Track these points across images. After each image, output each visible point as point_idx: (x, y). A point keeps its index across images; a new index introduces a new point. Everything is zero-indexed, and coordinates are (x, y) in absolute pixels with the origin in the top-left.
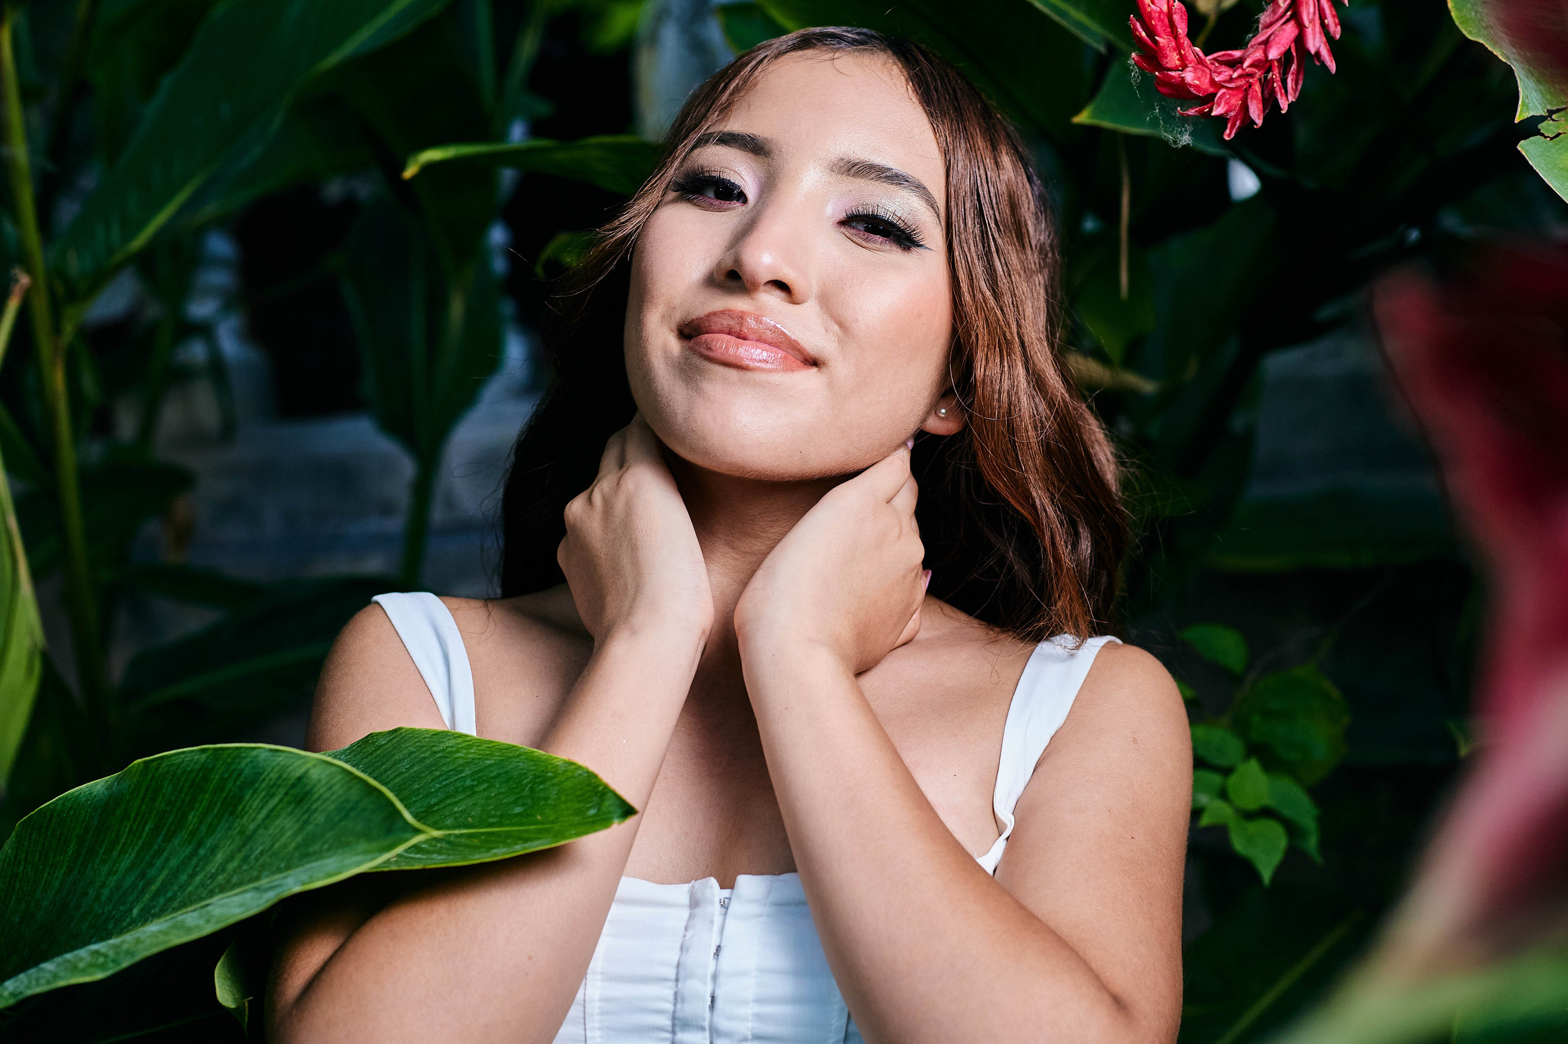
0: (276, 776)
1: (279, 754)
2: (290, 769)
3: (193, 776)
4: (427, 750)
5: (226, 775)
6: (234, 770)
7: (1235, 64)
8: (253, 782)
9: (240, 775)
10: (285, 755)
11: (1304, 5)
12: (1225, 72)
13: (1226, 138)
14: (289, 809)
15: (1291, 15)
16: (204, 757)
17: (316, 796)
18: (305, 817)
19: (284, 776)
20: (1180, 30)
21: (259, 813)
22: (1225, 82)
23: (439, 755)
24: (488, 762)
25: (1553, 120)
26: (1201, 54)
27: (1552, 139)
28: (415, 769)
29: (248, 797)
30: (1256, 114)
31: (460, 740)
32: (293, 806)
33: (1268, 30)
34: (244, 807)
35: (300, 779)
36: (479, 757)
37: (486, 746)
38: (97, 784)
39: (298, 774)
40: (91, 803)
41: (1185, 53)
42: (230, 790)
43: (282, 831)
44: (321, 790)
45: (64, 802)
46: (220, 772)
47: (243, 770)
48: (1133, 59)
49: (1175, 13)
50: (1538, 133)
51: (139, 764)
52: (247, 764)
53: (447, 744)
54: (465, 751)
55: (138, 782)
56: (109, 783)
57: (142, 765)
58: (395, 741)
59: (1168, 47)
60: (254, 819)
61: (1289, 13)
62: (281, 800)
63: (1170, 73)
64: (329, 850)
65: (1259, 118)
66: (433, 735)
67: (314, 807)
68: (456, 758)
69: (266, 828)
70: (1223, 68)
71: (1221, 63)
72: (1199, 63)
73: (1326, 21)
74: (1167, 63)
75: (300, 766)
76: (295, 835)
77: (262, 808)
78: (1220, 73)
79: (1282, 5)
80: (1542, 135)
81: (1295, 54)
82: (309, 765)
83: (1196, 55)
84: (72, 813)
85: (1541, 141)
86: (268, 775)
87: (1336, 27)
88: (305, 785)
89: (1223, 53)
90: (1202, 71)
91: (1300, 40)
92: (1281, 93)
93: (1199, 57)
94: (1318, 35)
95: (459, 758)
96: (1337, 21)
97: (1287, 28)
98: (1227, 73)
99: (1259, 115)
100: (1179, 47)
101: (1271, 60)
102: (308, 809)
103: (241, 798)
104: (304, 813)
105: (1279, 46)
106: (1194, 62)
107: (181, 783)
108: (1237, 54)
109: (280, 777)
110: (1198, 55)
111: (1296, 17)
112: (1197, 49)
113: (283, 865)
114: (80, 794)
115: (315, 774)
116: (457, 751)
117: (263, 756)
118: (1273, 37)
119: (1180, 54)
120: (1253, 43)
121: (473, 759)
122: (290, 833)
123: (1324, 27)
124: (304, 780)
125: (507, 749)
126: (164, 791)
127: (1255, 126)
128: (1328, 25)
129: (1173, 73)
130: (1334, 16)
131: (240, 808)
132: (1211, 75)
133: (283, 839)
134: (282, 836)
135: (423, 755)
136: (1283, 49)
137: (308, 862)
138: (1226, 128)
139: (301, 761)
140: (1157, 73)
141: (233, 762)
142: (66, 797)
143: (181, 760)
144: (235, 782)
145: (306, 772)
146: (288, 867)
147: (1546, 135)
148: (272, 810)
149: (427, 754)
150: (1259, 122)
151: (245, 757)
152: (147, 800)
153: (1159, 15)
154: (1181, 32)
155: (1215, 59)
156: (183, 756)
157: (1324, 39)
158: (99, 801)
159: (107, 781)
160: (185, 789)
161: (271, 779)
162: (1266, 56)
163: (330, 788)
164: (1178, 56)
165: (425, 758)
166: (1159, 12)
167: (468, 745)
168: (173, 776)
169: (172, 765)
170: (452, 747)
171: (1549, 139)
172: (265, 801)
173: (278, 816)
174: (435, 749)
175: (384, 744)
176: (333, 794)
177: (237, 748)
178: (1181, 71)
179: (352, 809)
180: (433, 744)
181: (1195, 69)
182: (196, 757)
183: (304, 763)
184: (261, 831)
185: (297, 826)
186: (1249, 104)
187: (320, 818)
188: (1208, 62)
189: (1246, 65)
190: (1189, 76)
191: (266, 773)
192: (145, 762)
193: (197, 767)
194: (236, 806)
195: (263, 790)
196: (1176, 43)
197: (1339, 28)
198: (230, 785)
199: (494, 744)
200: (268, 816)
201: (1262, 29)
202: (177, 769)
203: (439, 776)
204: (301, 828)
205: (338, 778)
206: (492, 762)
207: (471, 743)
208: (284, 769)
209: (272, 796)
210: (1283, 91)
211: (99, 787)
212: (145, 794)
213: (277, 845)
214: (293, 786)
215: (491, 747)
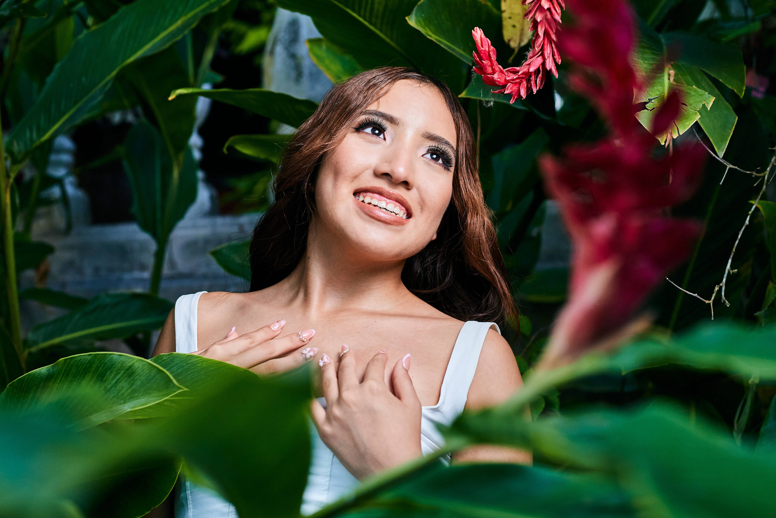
0: (120, 365)
1: (122, 356)
2: (127, 362)
3: (85, 365)
4: (184, 363)
5: (99, 365)
6: (103, 363)
7: (515, 72)
8: (110, 368)
9: (105, 365)
10: (124, 357)
11: (546, 50)
12: (511, 76)
13: (511, 103)
14: (125, 379)
15: (541, 54)
16: (90, 357)
17: (137, 374)
18: (132, 382)
19: (124, 365)
20: (492, 58)
21: (112, 381)
22: (511, 80)
23: (190, 365)
24: (211, 369)
25: (652, 103)
26: (501, 68)
27: (651, 110)
28: (180, 370)
29: (108, 374)
30: (523, 93)
31: (198, 359)
32: (127, 378)
33: (531, 59)
34: (107, 378)
35: (130, 367)
36: (207, 366)
37: (210, 361)
38: (43, 369)
39: (130, 364)
40: (40, 377)
41: (495, 68)
42: (101, 371)
43: (122, 388)
44: (139, 371)
45: (29, 376)
46: (97, 363)
47: (106, 363)
48: (474, 69)
49: (491, 51)
50: (645, 108)
51: (62, 360)
52: (108, 361)
53: (193, 360)
54: (201, 364)
55: (61, 368)
56: (48, 368)
57: (63, 361)
58: (171, 358)
59: (487, 65)
60: (110, 383)
61: (540, 53)
62: (122, 375)
63: (488, 75)
64: (142, 396)
65: (524, 96)
66: (187, 356)
67: (136, 378)
68: (197, 366)
69: (116, 387)
70: (511, 74)
71: (511, 72)
72: (500, 72)
73: (555, 57)
74: (487, 71)
75: (130, 362)
76: (127, 389)
77: (114, 378)
78: (509, 76)
79: (537, 50)
80: (647, 109)
81: (541, 70)
82: (134, 361)
83: (499, 68)
84: (32, 380)
85: (646, 111)
86: (117, 365)
87: (559, 60)
88: (133, 369)
89: (511, 68)
90: (502, 75)
91: (544, 64)
92: (534, 86)
93: (501, 69)
94: (551, 63)
95: (199, 366)
96: (560, 57)
97: (539, 59)
98: (512, 77)
99: (524, 94)
100: (492, 65)
101: (531, 72)
102: (133, 379)
103: (105, 375)
104: (132, 380)
105: (534, 66)
106: (498, 71)
107: (80, 369)
108: (518, 68)
109: (122, 366)
110: (500, 68)
111: (543, 55)
112: (500, 66)
113: (122, 402)
114: (35, 373)
115: (137, 365)
116: (198, 364)
117: (115, 357)
118: (532, 62)
119: (492, 68)
120: (525, 64)
121: (205, 367)
122: (125, 389)
123: (554, 59)
124: (132, 367)
125: (219, 363)
126: (72, 371)
127: (522, 99)
128: (556, 58)
129: (489, 76)
130: (558, 55)
131: (104, 379)
132: (505, 77)
133: (122, 391)
134: (122, 390)
135: (183, 365)
136: (536, 68)
137: (133, 401)
138: (511, 99)
139: (131, 360)
140: (483, 75)
141: (102, 360)
142: (30, 374)
143: (80, 359)
144: (103, 368)
145: (133, 364)
146: (125, 403)
147: (648, 109)
148: (118, 380)
149: (185, 364)
150: (524, 97)
151: (107, 358)
152: (65, 375)
153: (484, 52)
154: (493, 59)
155: (508, 71)
156: (81, 357)
157: (554, 64)
158: (43, 376)
159: (47, 368)
160: (81, 371)
161: (118, 367)
162: (529, 70)
163: (143, 371)
164: (491, 69)
165: (184, 366)
166: (484, 50)
167: (202, 361)
168: (76, 365)
169: (76, 361)
170: (196, 361)
171: (649, 111)
172: (115, 376)
173: (120, 382)
174: (188, 362)
175: (166, 359)
176: (144, 373)
177: (104, 354)
178: (493, 75)
179: (152, 379)
180: (187, 360)
181: (499, 74)
182: (87, 358)
183: (132, 361)
184: (113, 388)
185: (128, 386)
186: (521, 89)
187: (138, 383)
188: (505, 72)
189: (520, 73)
190: (496, 76)
191: (116, 365)
192: (65, 359)
193: (87, 362)
194: (103, 378)
195: (115, 371)
196: (491, 63)
197: (560, 60)
198: (100, 369)
199: (213, 361)
200: (116, 382)
201: (529, 59)
202: (78, 363)
203: (190, 374)
204: (130, 387)
205: (146, 366)
206: (213, 368)
207: (203, 360)
208: (123, 363)
209: (118, 373)
210: (535, 85)
211: (44, 370)
212: (64, 373)
213: (120, 394)
214: (128, 370)
215: (212, 362)
